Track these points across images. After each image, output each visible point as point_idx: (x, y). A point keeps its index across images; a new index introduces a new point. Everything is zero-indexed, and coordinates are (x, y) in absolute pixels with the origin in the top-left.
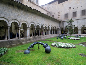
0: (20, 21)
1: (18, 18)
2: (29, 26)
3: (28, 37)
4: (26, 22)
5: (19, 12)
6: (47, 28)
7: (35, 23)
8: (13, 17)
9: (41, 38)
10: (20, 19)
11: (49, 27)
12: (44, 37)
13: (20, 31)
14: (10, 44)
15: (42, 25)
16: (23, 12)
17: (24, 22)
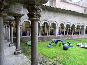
0: (50, 21)
1: (48, 19)
2: (58, 25)
3: (57, 35)
4: (55, 22)
5: (49, 14)
6: (81, 27)
7: (65, 22)
8: (45, 19)
9: (71, 37)
10: (50, 19)
11: (83, 26)
12: (75, 37)
13: (49, 30)
14: (42, 39)
15: (73, 24)
16: (52, 13)
17: (53, 22)
